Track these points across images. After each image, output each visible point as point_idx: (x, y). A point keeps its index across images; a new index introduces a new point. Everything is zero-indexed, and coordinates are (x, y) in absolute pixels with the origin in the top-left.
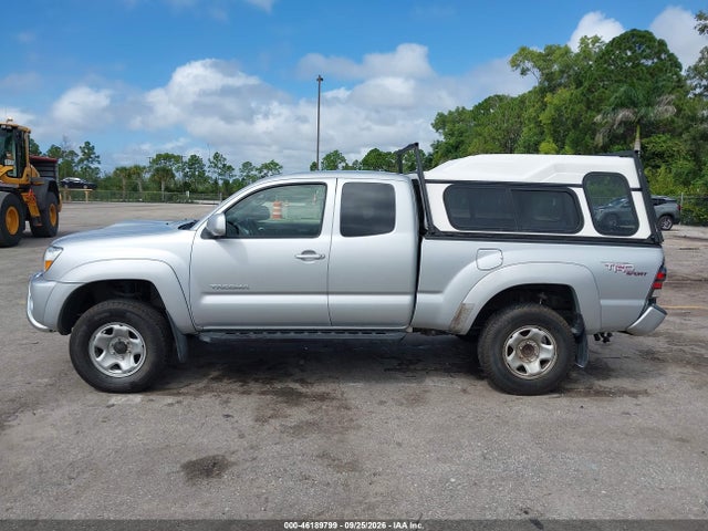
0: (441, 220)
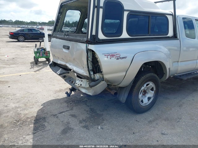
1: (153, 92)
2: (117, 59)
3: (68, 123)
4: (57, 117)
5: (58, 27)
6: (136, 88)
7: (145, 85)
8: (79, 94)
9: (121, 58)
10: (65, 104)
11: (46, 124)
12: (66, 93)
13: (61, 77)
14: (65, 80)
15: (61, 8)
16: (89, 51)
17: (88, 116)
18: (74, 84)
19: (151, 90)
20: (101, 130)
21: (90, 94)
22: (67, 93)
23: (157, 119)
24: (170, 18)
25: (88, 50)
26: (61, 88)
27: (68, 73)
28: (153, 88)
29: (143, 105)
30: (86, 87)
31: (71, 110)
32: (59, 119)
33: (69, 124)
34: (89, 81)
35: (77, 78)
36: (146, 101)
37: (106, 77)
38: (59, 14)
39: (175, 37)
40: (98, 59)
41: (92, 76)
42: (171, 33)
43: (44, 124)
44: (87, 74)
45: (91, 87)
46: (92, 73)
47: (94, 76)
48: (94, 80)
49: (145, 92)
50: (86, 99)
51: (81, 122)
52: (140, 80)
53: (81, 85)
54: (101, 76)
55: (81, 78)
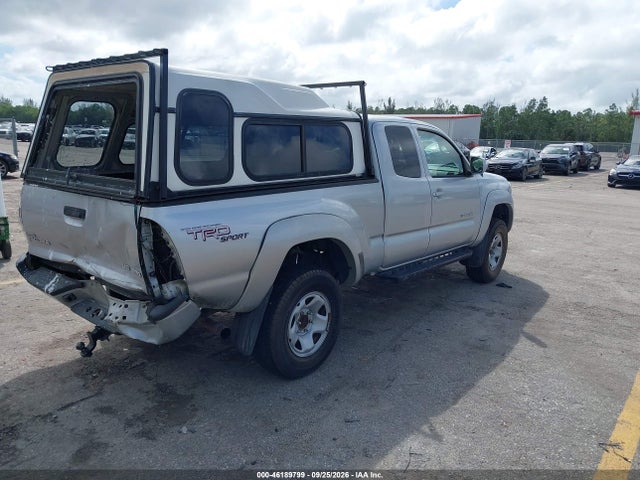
1: (326, 318)
2: (224, 240)
3: (92, 431)
4: (55, 421)
5: (43, 152)
6: (278, 310)
7: (302, 302)
8: (119, 348)
9: (232, 237)
10: (78, 382)
11: (20, 444)
12: (78, 348)
13: (59, 300)
14: (74, 309)
15: (53, 97)
16: (143, 224)
17: (151, 405)
18: (102, 319)
19: (320, 313)
20: (190, 434)
21: (153, 341)
22: (81, 347)
23: (338, 388)
24: (355, 129)
25: (141, 222)
26: (58, 335)
27: (83, 285)
28: (323, 307)
29: (302, 355)
30: (139, 322)
31: (96, 395)
32: (62, 425)
33: (94, 433)
34: (147, 304)
35: (112, 300)
36: (307, 343)
37: (196, 288)
38: (48, 113)
39: (369, 175)
40: (171, 243)
41: (156, 290)
42: (358, 168)
43: (12, 444)
44: (139, 285)
45: (153, 320)
46: (154, 282)
47: (161, 288)
48: (161, 301)
49: (304, 321)
50: (140, 361)
51: (129, 424)
52: (288, 291)
53: (124, 318)
54: (182, 288)
55: (123, 298)
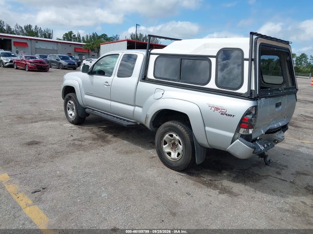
0: (150, 75)
